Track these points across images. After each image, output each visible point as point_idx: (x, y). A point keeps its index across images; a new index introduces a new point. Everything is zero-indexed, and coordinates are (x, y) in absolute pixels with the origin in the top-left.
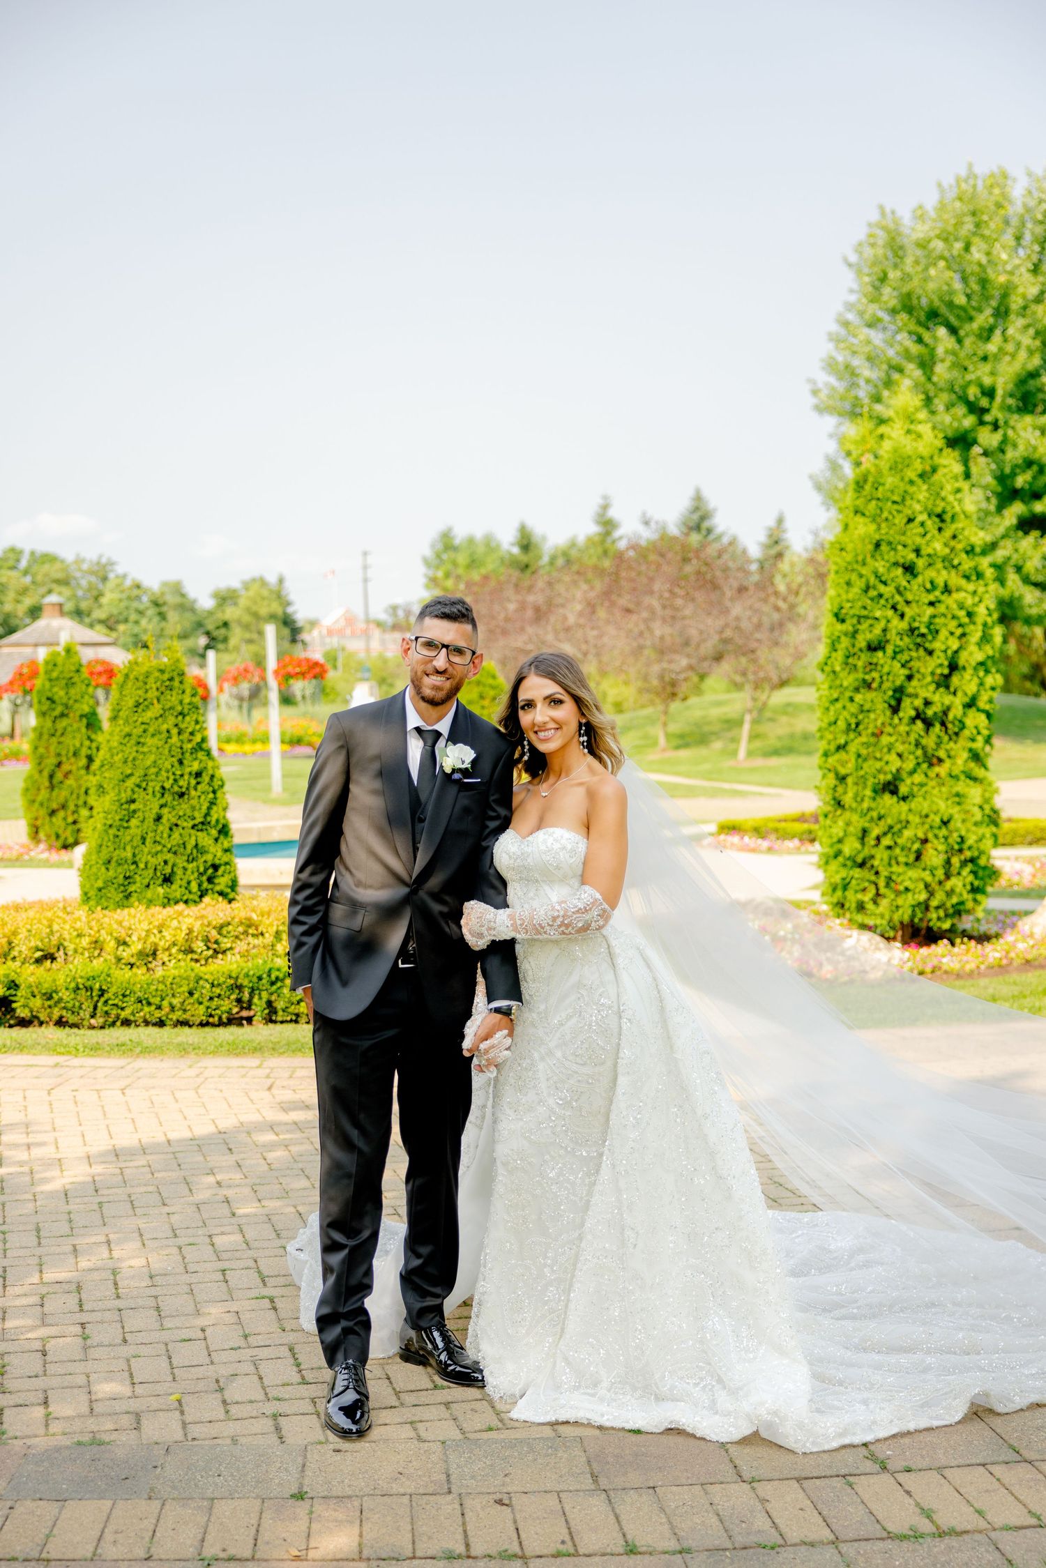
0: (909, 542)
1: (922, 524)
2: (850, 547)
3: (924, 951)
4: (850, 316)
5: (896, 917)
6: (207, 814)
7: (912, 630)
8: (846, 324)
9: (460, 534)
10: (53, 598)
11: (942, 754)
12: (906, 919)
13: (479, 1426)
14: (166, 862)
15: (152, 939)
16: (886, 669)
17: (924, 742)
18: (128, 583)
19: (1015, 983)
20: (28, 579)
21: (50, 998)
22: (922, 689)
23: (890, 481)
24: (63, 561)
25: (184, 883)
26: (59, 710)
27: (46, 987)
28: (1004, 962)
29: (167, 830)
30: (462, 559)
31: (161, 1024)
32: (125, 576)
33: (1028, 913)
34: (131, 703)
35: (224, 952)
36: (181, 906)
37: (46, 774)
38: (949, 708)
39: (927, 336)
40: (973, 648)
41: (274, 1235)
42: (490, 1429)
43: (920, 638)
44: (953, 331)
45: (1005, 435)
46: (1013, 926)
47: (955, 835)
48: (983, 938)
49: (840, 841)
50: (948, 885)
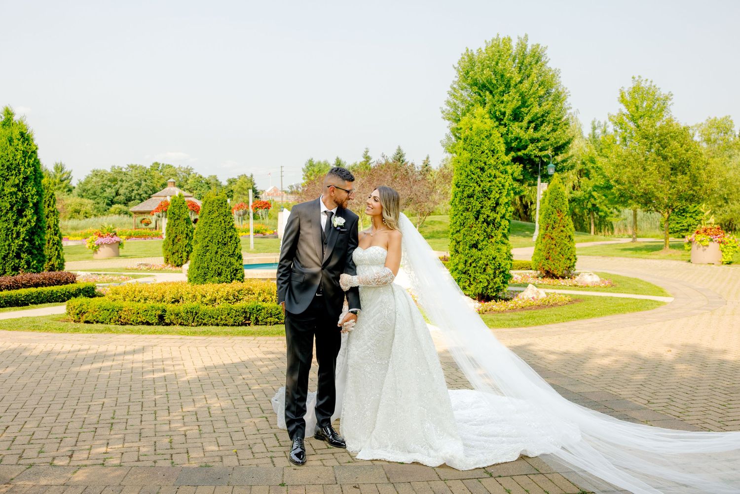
0: (482, 160)
1: (487, 154)
2: (462, 161)
3: (486, 303)
4: (455, 86)
5: (477, 291)
6: (234, 251)
7: (483, 191)
8: (454, 89)
9: (316, 161)
10: (171, 180)
11: (493, 234)
12: (480, 292)
13: (345, 461)
14: (219, 268)
15: (214, 295)
16: (474, 204)
17: (487, 230)
18: (197, 176)
19: (519, 315)
20: (162, 174)
21: (177, 315)
22: (486, 211)
23: (476, 138)
24: (174, 167)
25: (225, 275)
26: (177, 217)
27: (176, 311)
28: (515, 307)
29: (220, 257)
30: (316, 169)
31: (217, 325)
32: (196, 173)
33: (521, 292)
34: (207, 211)
35: (240, 300)
36: (225, 284)
37: (171, 240)
38: (495, 218)
39: (482, 94)
40: (504, 198)
41: (265, 396)
42: (349, 462)
43: (486, 193)
44: (491, 92)
45: (508, 129)
46: (517, 296)
47: (497, 263)
48: (506, 300)
49: (457, 265)
50: (495, 280)
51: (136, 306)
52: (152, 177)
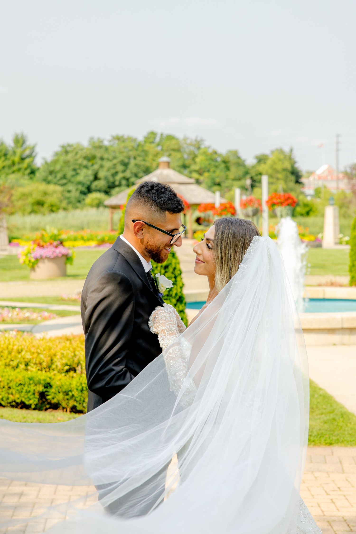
10: (165, 159)
18: (210, 151)
20: (159, 148)
21: (67, 394)
24: (177, 139)
32: (209, 147)
51: (7, 377)
52: (146, 153)
